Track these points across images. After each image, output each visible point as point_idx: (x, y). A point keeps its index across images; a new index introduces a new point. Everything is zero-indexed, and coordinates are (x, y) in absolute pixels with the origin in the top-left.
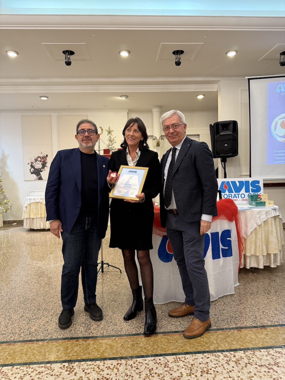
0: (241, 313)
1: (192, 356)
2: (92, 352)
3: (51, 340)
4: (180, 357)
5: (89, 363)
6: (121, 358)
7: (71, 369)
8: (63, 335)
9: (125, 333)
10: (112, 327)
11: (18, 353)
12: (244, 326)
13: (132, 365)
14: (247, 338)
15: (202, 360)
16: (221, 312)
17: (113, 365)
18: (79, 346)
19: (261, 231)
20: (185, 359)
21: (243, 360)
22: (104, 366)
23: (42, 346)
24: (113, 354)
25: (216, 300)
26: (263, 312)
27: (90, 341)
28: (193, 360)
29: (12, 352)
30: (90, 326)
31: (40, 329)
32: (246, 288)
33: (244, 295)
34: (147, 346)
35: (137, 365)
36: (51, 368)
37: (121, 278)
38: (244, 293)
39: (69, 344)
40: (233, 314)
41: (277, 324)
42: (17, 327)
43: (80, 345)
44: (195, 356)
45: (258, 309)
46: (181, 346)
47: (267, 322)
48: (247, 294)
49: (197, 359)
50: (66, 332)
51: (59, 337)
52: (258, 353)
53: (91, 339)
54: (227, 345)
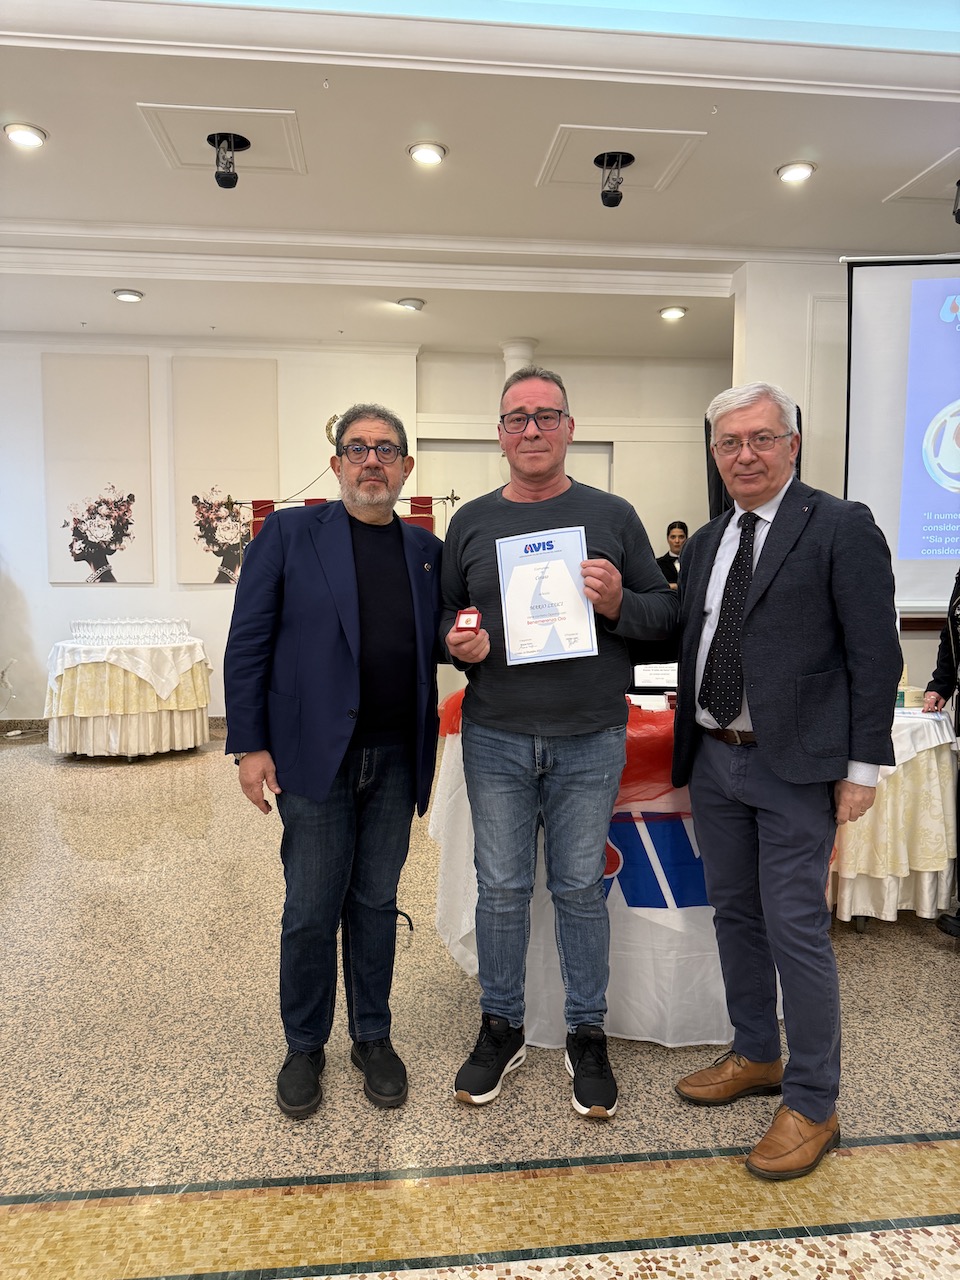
1: (697, 1253)
2: (345, 1236)
3: (195, 1187)
4: (658, 1257)
6: (453, 1261)
8: (236, 1169)
9: (453, 1161)
10: (406, 1139)
11: (80, 1243)
12: (857, 1136)
14: (877, 1181)
15: (733, 1267)
18: (296, 1213)
20: (675, 1265)
21: (873, 1266)
23: (166, 1211)
24: (422, 1244)
26: (914, 1082)
27: (335, 1195)
28: (705, 1269)
29: (57, 1236)
30: (326, 1136)
31: (149, 1144)
34: (536, 1215)
37: (411, 949)
39: (261, 1204)
42: (66, 1136)
43: (299, 1208)
44: (710, 1251)
45: (897, 1070)
46: (655, 1212)
47: (934, 1118)
48: (850, 1015)
49: (717, 1262)
50: (243, 1156)
51: (221, 1179)
52: (922, 1239)
53: (336, 1185)
54: (810, 1208)
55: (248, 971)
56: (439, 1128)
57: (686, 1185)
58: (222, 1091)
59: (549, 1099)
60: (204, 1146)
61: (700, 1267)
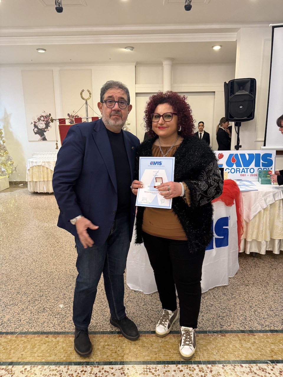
0: (230, 311)
1: (164, 367)
2: (59, 353)
3: (21, 333)
4: (151, 368)
5: (53, 367)
6: (88, 363)
8: (35, 328)
9: (99, 330)
12: (229, 330)
13: (96, 373)
14: (231, 346)
15: (173, 373)
16: (208, 308)
17: (77, 372)
18: (47, 344)
19: (267, 214)
20: (156, 371)
22: (67, 372)
23: (11, 340)
25: (205, 292)
26: (255, 311)
27: (60, 338)
28: (164, 373)
31: (13, 318)
33: (238, 287)
34: (118, 350)
35: (102, 374)
36: (12, 371)
38: (239, 284)
39: (38, 340)
40: (221, 312)
41: (268, 329)
43: (49, 342)
44: (168, 367)
45: (250, 307)
46: (155, 352)
47: (257, 325)
48: (241, 286)
49: (169, 371)
50: (38, 324)
51: (29, 331)
52: (239, 368)
53: (62, 335)
54: (205, 354)
55: (60, 263)
56: (98, 318)
57: (168, 343)
58: (39, 302)
59: (135, 310)
60: (28, 320)
61: (163, 372)
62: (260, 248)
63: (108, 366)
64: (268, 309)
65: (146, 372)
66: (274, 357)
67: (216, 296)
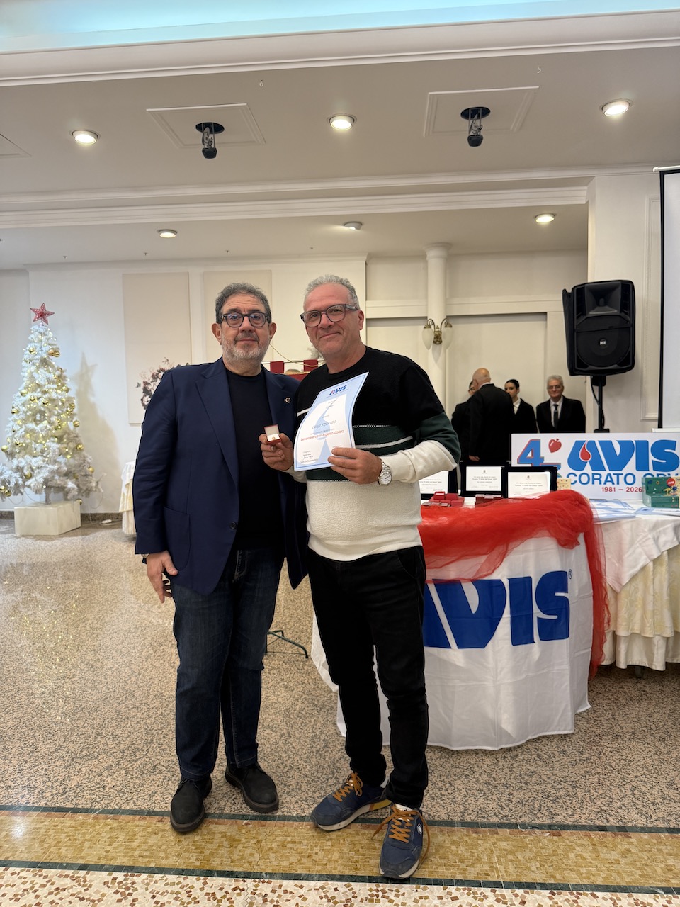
0: (574, 787)
1: (415, 890)
2: (185, 852)
3: (106, 812)
4: (387, 889)
5: (172, 878)
6: (248, 875)
7: (128, 889)
8: (134, 803)
12: (571, 823)
13: (266, 895)
14: (572, 856)
15: (437, 902)
16: (523, 779)
17: (224, 891)
18: (160, 834)
19: (661, 573)
20: (396, 896)
22: (202, 889)
23: (83, 824)
24: (232, 862)
25: (519, 747)
26: (633, 789)
28: (416, 901)
31: (89, 782)
32: (607, 720)
33: (597, 739)
34: (314, 852)
35: (279, 896)
36: (85, 881)
37: (302, 672)
38: (599, 732)
39: (141, 826)
40: (553, 787)
41: (661, 826)
42: (43, 773)
43: (164, 830)
44: (424, 889)
45: (624, 779)
47: (637, 816)
48: (604, 737)
49: (427, 898)
50: (142, 795)
51: (122, 808)
52: (589, 900)
54: (512, 869)
58: (145, 753)
60: (121, 787)
61: (413, 899)
62: (650, 654)
63: (293, 881)
64: (664, 786)
65: (375, 898)
66: (673, 881)
67: (543, 755)
